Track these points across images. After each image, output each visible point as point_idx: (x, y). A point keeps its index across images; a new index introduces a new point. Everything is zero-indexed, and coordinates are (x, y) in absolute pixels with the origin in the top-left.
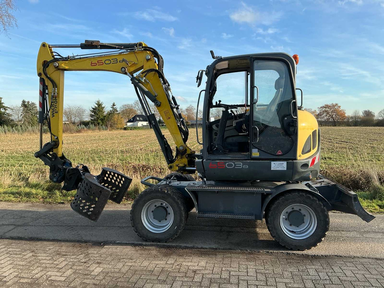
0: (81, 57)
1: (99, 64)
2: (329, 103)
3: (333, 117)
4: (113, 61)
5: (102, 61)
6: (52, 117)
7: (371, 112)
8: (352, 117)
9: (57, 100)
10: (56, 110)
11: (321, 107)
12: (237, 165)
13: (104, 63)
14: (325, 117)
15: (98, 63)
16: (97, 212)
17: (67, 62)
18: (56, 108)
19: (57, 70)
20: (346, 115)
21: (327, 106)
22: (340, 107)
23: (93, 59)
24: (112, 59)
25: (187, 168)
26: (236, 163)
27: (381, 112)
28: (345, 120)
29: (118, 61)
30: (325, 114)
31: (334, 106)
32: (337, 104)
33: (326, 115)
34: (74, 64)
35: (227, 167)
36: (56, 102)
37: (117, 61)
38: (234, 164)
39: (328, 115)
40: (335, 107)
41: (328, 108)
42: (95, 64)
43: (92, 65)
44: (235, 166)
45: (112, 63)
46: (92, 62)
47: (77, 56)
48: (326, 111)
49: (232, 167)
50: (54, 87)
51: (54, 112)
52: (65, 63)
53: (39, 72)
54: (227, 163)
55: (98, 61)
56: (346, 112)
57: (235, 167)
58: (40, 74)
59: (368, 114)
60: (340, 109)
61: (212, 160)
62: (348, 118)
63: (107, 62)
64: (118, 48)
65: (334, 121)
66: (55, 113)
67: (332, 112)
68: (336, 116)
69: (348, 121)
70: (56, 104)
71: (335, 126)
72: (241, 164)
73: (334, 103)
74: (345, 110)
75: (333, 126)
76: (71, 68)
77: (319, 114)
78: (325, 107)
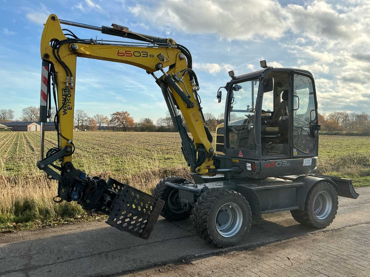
0: (104, 42)
1: (127, 55)
2: (120, 111)
3: (123, 124)
4: (143, 54)
5: (130, 51)
6: (63, 115)
7: (150, 120)
8: (139, 124)
9: (71, 92)
10: (69, 105)
11: (113, 114)
12: (283, 164)
13: (133, 55)
14: (117, 123)
15: (126, 53)
16: (150, 227)
17: (88, 46)
18: (70, 103)
19: (71, 54)
20: (134, 122)
21: (118, 114)
22: (129, 114)
23: (120, 48)
24: (142, 52)
25: (218, 170)
26: (283, 162)
27: (158, 120)
28: (134, 126)
29: (149, 55)
30: (116, 121)
31: (124, 113)
32: (126, 112)
33: (118, 122)
34: (97, 51)
35: (277, 166)
36: (69, 95)
37: (147, 54)
38: (282, 162)
39: (119, 122)
40: (125, 115)
41: (119, 115)
42: (123, 55)
43: (119, 54)
44: (282, 164)
45: (142, 57)
46: (119, 51)
47: (101, 41)
48: (118, 118)
49: (280, 166)
50: (68, 75)
51: (67, 107)
52: (85, 47)
53: (45, 53)
54: (277, 162)
55: (126, 51)
56: (134, 119)
57: (282, 166)
58: (47, 56)
59: (148, 121)
60: (129, 117)
61: (266, 160)
62: (136, 124)
63: (136, 54)
64: (148, 41)
65: (124, 127)
66: (68, 109)
67: (123, 119)
68: (126, 122)
69: (136, 127)
70: (70, 98)
71: (125, 131)
72: (285, 162)
73: (124, 112)
74: (133, 118)
75: (124, 131)
76: (92, 54)
77: (111, 120)
78: (117, 115)
